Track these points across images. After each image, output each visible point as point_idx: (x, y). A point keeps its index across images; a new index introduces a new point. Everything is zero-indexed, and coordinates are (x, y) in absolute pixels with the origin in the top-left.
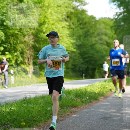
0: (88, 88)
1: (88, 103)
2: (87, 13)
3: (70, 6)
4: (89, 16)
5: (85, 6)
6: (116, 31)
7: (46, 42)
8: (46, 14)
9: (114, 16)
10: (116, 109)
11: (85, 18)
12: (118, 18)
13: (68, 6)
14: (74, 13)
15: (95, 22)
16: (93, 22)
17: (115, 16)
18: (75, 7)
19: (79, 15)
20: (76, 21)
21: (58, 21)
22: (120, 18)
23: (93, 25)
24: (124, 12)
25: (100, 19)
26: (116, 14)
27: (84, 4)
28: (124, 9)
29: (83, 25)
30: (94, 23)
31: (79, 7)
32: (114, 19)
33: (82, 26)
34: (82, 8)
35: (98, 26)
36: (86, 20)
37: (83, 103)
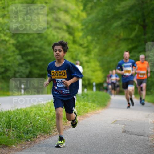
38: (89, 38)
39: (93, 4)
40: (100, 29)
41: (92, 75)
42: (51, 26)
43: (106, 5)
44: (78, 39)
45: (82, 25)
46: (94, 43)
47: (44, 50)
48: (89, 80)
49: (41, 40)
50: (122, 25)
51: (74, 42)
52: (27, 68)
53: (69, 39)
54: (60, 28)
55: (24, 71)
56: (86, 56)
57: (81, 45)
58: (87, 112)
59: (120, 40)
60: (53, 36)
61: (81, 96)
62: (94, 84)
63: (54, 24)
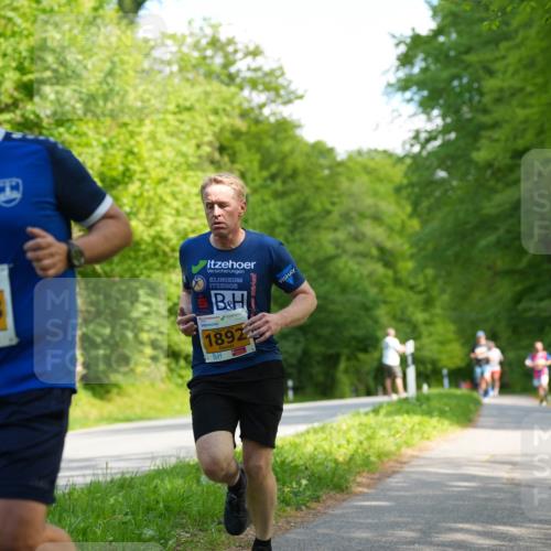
0: (306, 441)
1: (305, 505)
2: (298, 132)
3: (228, 108)
4: (306, 144)
5: (290, 106)
6: (415, 205)
7: (132, 254)
8: (132, 142)
9: (408, 147)
10: (419, 527)
11: (292, 152)
12: (424, 153)
13: (221, 106)
14: (247, 133)
15: (330, 168)
16: (322, 167)
17: (412, 145)
18: (252, 109)
19: (269, 142)
20: (256, 165)
21: (184, 167)
22: (429, 154)
23: (324, 179)
24: (446, 130)
25: (350, 158)
26: (416, 137)
27: (286, 99)
28: (444, 117)
29: (284, 182)
30: (326, 172)
31: (266, 111)
32: (406, 156)
33: (278, 185)
34: (281, 113)
35: (344, 184)
36: (297, 161)
37: (288, 505)
38: (430, 272)
39: (432, 200)
40: (449, 253)
41: (440, 352)
42: (345, 251)
43: (461, 201)
44: (403, 275)
45: (411, 246)
46: (440, 282)
47: (333, 302)
48: (434, 362)
49: (326, 282)
50: (498, 243)
51: (397, 282)
52: (297, 342)
53: (386, 276)
54: (365, 255)
55: (291, 350)
56: (425, 310)
57: (412, 288)
58: (428, 438)
59: (496, 274)
60: (352, 271)
61: (414, 401)
62: (445, 372)
63: (351, 247)
